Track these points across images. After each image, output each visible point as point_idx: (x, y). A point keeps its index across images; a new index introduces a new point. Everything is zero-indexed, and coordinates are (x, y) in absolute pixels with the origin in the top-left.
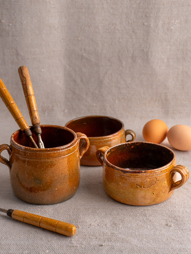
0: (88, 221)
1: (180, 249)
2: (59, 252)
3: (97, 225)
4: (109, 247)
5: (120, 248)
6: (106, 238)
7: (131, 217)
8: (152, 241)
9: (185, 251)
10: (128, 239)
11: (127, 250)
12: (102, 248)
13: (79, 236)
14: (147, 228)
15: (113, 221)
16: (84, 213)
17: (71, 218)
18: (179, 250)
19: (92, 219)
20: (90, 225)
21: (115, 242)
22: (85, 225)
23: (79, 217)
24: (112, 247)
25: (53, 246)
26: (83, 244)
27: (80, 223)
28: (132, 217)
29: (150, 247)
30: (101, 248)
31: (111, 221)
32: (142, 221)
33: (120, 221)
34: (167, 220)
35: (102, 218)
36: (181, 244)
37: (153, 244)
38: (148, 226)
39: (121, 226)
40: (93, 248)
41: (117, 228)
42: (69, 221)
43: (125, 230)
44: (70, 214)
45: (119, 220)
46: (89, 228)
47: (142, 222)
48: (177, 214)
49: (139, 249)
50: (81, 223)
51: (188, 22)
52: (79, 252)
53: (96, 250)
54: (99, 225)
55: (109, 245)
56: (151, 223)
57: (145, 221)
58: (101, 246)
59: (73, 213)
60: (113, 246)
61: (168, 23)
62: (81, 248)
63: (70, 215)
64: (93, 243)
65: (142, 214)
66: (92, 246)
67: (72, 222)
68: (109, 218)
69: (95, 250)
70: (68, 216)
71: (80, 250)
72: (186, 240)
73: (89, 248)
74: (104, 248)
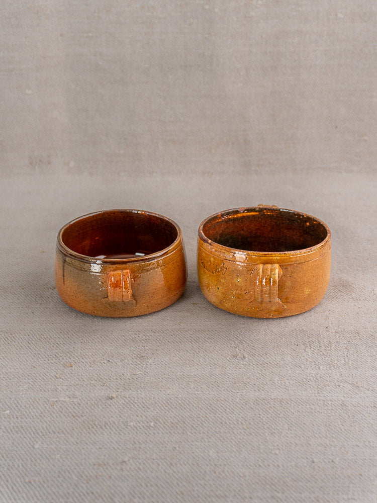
2: (30, 413)
4: (125, 401)
5: (145, 402)
6: (121, 385)
8: (205, 386)
9: (266, 404)
10: (162, 385)
11: (158, 406)
12: (111, 403)
13: (70, 382)
16: (85, 339)
18: (254, 401)
21: (137, 391)
24: (132, 401)
25: (19, 401)
26: (77, 397)
29: (201, 399)
30: (109, 402)
31: (133, 353)
36: (258, 390)
37: (207, 393)
39: (150, 362)
40: (95, 402)
41: (144, 365)
43: (157, 368)
46: (90, 366)
49: (180, 402)
52: (68, 411)
54: (111, 360)
55: (125, 397)
58: (111, 399)
59: (65, 340)
60: (133, 399)
62: (72, 405)
63: (58, 343)
64: (95, 395)
66: (94, 399)
69: (99, 408)
70: (55, 346)
71: (70, 408)
72: (268, 383)
73: (87, 403)
74: (115, 403)
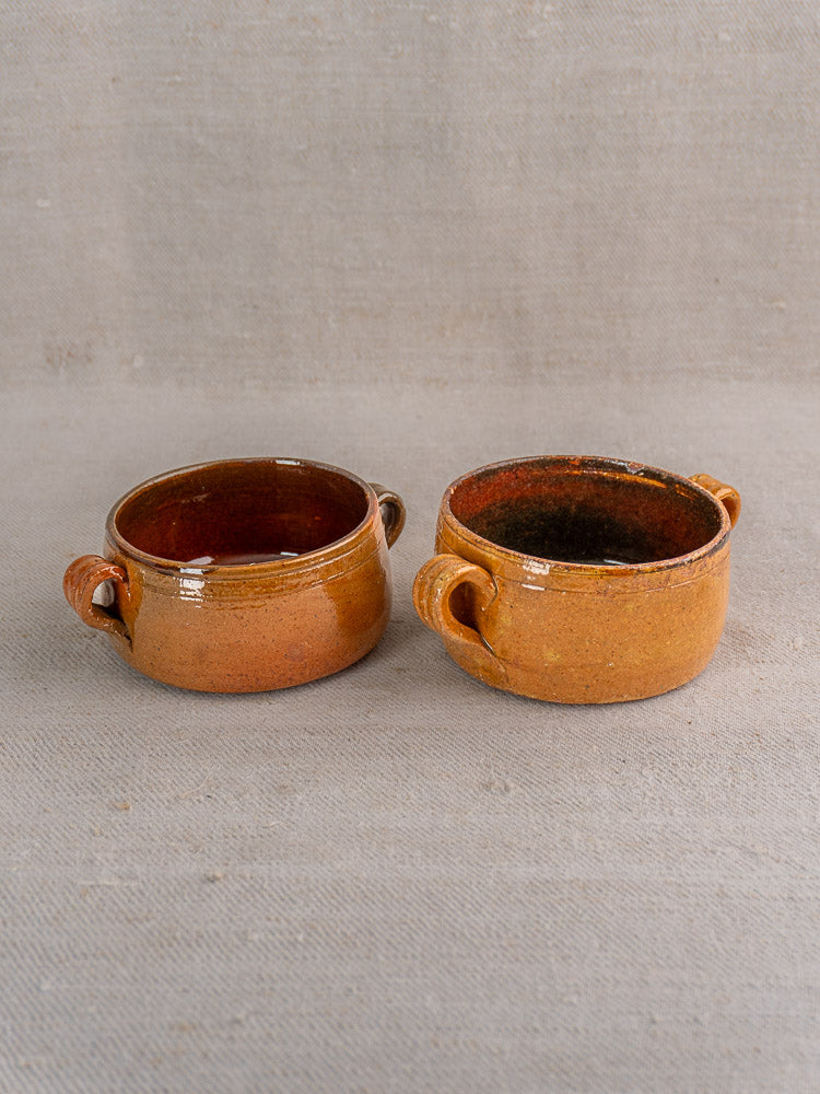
1: (531, 882)
2: (33, 913)
3: (202, 798)
4: (243, 886)
5: (286, 889)
6: (234, 849)
8: (418, 853)
9: (552, 892)
10: (325, 851)
11: (316, 896)
12: (212, 890)
13: (124, 844)
16: (158, 749)
18: (527, 887)
21: (270, 864)
24: (257, 887)
25: (10, 887)
26: (137, 878)
29: (410, 881)
30: (208, 888)
31: (264, 779)
36: (536, 862)
37: (422, 868)
39: (300, 798)
40: (175, 889)
41: (285, 805)
43: (315, 811)
46: (169, 809)
49: (364, 888)
51: (592, 11)
52: (116, 909)
53: (187, 898)
54: (214, 795)
55: (244, 878)
58: (213, 882)
59: (115, 749)
60: (260, 881)
61: (519, 13)
62: (125, 894)
63: (100, 757)
64: (177, 872)
66: (174, 882)
69: (185, 901)
70: (92, 764)
71: (122, 900)
72: (558, 845)
73: (159, 891)
74: (220, 890)
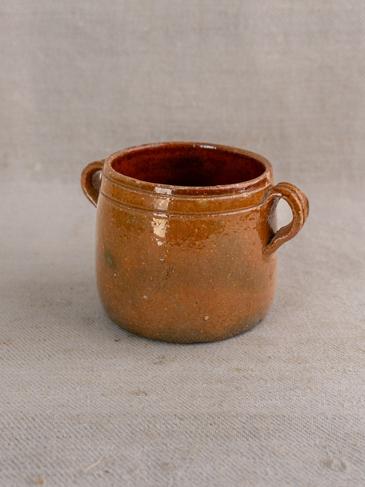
0: (74, 458)
7: (212, 440)
14: (266, 477)
15: (155, 456)
17: (20, 449)
19: (87, 453)
20: (81, 473)
22: (62, 475)
23: (45, 447)
27: (48, 468)
28: (214, 439)
32: (246, 454)
33: (178, 456)
34: (325, 448)
35: (119, 448)
38: (268, 469)
42: (12, 461)
44: (19, 435)
45: (175, 452)
47: (248, 459)
48: (352, 427)
50: (53, 467)
56: (277, 461)
57: (255, 454)
65: (244, 432)
67: (21, 466)
68: (143, 447)
